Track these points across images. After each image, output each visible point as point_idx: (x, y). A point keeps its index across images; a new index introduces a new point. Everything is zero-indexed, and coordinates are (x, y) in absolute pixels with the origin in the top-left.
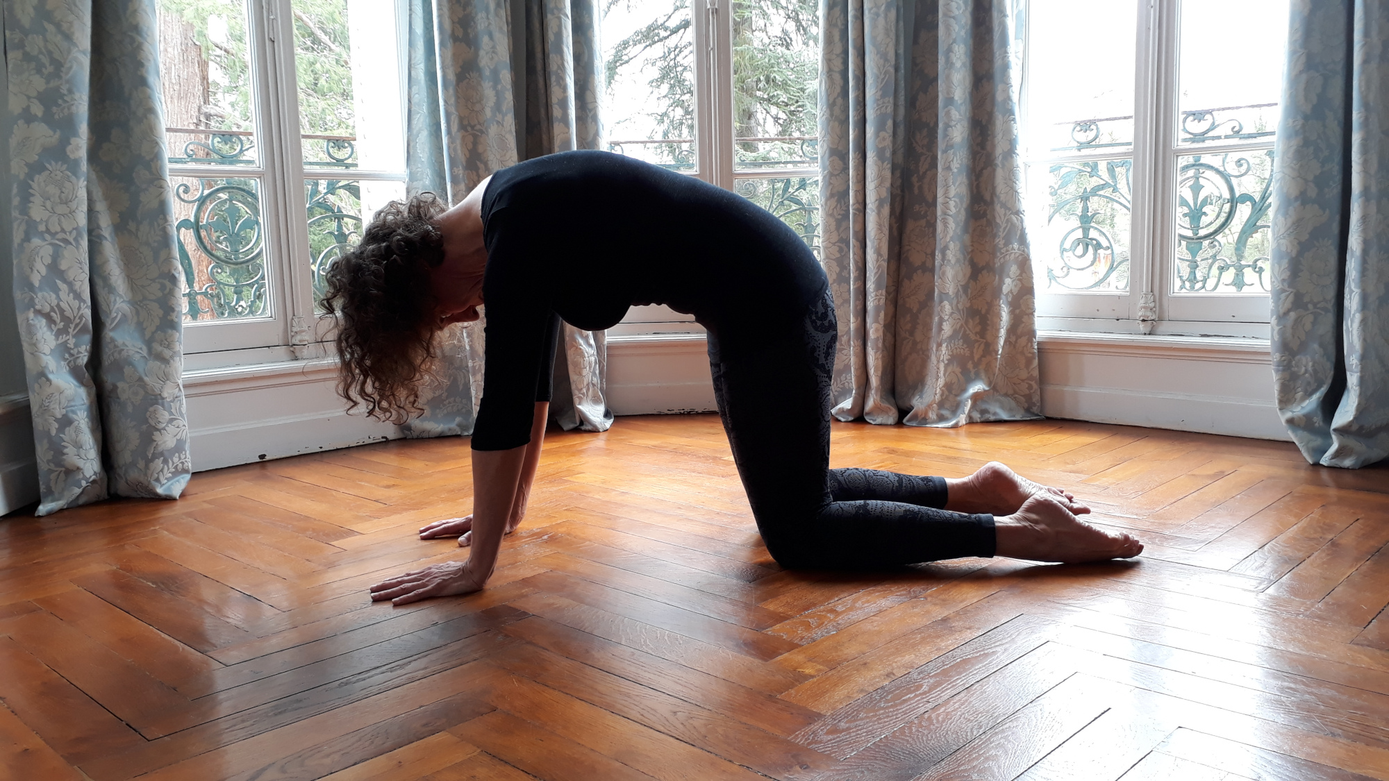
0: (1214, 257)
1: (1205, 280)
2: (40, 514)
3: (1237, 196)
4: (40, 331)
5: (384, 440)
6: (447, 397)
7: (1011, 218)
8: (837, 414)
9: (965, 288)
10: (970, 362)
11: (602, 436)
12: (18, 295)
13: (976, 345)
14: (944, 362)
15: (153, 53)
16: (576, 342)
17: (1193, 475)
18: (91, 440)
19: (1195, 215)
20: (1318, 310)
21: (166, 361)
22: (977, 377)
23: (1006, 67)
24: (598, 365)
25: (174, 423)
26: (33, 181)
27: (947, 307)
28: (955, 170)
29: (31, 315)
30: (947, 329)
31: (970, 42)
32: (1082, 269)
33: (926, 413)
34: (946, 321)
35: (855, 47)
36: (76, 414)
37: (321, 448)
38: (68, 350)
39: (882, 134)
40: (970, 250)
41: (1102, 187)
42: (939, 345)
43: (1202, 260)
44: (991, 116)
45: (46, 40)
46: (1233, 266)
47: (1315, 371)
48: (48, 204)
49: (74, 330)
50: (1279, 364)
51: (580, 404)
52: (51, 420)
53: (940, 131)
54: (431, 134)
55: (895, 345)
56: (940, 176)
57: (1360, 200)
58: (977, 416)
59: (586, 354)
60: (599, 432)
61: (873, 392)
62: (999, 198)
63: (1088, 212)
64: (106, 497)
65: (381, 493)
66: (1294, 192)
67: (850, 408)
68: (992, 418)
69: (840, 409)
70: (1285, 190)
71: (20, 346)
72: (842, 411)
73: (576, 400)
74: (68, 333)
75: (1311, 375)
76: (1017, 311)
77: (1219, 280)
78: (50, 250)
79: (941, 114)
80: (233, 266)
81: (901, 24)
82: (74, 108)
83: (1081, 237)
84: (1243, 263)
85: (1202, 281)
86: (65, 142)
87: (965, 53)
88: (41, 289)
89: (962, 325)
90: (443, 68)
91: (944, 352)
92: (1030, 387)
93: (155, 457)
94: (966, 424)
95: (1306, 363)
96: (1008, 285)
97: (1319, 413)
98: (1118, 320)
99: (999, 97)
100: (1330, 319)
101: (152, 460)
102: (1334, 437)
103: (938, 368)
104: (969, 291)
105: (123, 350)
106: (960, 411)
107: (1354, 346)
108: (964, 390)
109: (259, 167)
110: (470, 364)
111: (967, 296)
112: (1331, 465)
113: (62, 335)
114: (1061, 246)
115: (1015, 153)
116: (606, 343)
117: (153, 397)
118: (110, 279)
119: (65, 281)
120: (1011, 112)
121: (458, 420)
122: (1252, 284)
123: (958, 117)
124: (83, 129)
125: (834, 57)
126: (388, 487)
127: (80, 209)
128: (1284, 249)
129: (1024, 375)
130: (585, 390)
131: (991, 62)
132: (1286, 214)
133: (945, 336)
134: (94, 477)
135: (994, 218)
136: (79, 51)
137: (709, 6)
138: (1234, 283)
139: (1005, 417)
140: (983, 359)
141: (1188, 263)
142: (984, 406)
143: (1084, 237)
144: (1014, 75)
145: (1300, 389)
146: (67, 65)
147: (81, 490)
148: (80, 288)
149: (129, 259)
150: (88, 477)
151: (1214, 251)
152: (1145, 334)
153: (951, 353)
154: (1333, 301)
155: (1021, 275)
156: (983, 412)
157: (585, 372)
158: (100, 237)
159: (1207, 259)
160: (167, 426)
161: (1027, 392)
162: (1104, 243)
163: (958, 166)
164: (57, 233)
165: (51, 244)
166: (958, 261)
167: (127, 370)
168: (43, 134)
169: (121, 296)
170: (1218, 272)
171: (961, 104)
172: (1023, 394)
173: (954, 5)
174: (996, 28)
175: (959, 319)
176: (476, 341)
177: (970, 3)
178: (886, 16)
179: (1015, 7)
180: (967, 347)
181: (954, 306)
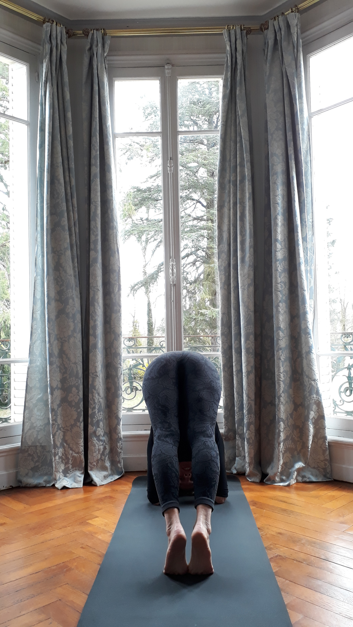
5: (11, 487)
7: (311, 383)
9: (291, 415)
10: (296, 451)
13: (298, 443)
14: (282, 452)
16: (92, 439)
22: (299, 460)
23: (305, 313)
27: (282, 424)
28: (283, 360)
30: (282, 436)
31: (288, 301)
32: (350, 402)
33: (274, 477)
34: (282, 432)
39: (248, 342)
40: (293, 397)
42: (279, 444)
44: (299, 334)
53: (275, 342)
54: (41, 342)
55: (260, 440)
56: (276, 362)
58: (300, 479)
59: (97, 445)
62: (305, 373)
63: (351, 375)
68: (308, 480)
76: (317, 427)
79: (275, 334)
87: (286, 307)
89: (291, 433)
90: (48, 314)
91: (282, 447)
92: (325, 465)
94: (295, 483)
96: (312, 414)
99: (303, 327)
103: (279, 456)
104: (294, 416)
106: (291, 478)
108: (293, 466)
110: (53, 451)
111: (292, 418)
114: (339, 391)
115: (311, 352)
120: (309, 334)
121: (46, 478)
123: (283, 335)
129: (322, 458)
130: (95, 463)
131: (298, 309)
133: (282, 440)
135: (304, 382)
137: (171, 283)
139: (314, 479)
140: (302, 450)
142: (304, 474)
143: (349, 387)
144: (310, 317)
155: (318, 410)
156: (303, 477)
161: (324, 467)
163: (284, 358)
166: (287, 402)
171: (285, 330)
172: (322, 468)
173: (279, 285)
174: (300, 296)
175: (289, 430)
176: (56, 440)
177: (287, 284)
178: (248, 290)
179: (309, 285)
180: (293, 444)
181: (286, 424)
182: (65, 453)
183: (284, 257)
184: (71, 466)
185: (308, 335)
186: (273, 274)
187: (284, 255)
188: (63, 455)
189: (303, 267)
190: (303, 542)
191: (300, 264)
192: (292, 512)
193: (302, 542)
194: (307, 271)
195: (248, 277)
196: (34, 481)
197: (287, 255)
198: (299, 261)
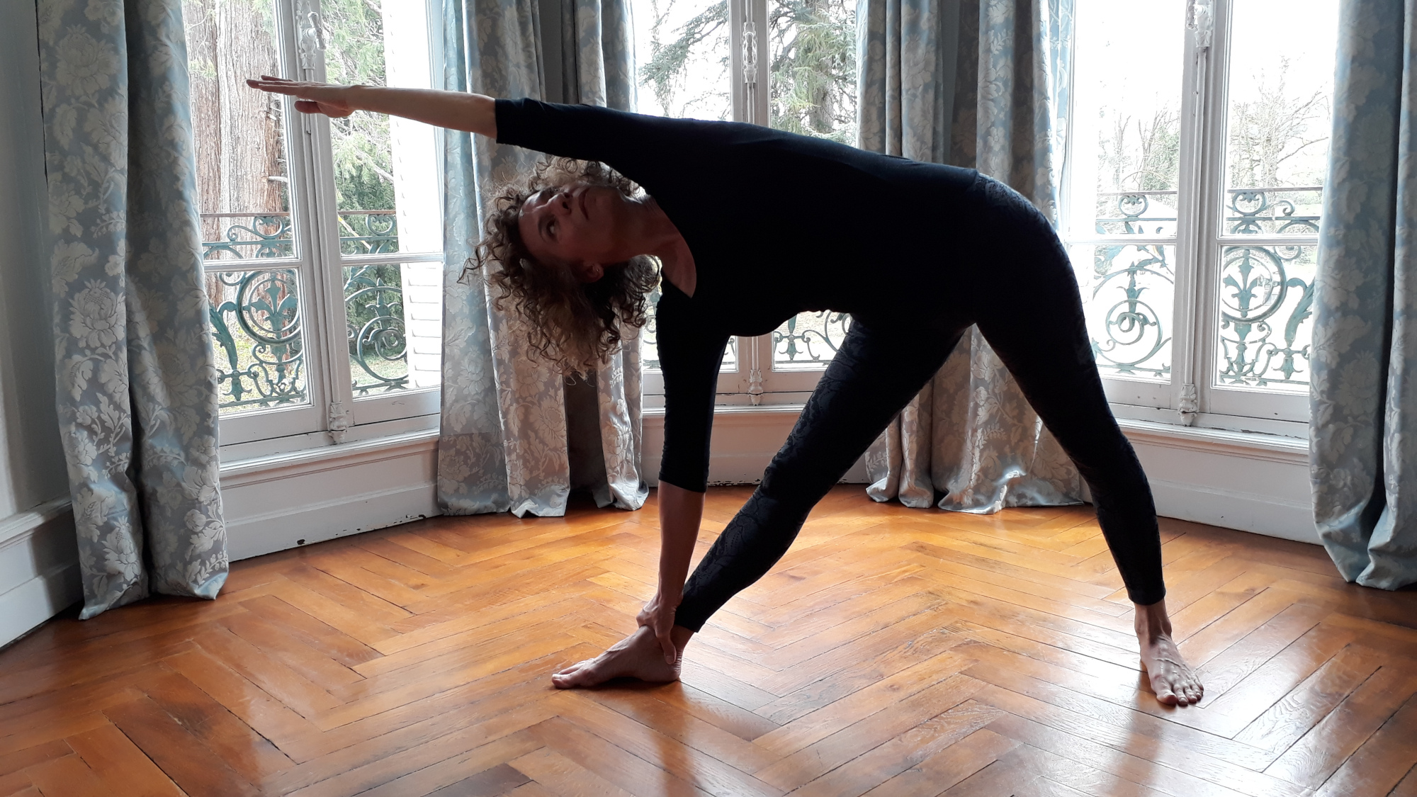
0: (1263, 340)
1: (1253, 364)
2: (84, 618)
3: (1287, 280)
4: (82, 444)
5: (421, 518)
6: (484, 474)
8: (871, 494)
10: (1008, 446)
11: (635, 516)
12: (60, 409)
13: (1014, 429)
15: (188, 166)
16: (610, 421)
17: (1222, 593)
18: (132, 545)
19: (1244, 297)
20: (1359, 424)
21: (203, 466)
22: (1013, 463)
23: (1046, 150)
24: (632, 441)
25: (211, 525)
26: (73, 299)
27: (983, 392)
29: (73, 428)
30: (983, 414)
31: (1010, 124)
32: (1129, 344)
33: (961, 498)
34: (981, 406)
35: (891, 128)
36: (117, 521)
37: (359, 530)
38: (109, 458)
41: (1149, 262)
42: (975, 431)
43: (1251, 343)
45: (84, 162)
46: (1282, 350)
47: (1353, 484)
48: (88, 321)
49: (114, 439)
50: (1316, 476)
51: (613, 482)
52: (93, 527)
54: (468, 216)
55: (931, 425)
57: (1401, 318)
59: (620, 432)
60: (632, 510)
61: (908, 474)
63: (1135, 286)
64: (148, 596)
65: (410, 597)
66: (1334, 304)
67: (884, 488)
68: (1029, 503)
69: (875, 488)
70: (1326, 300)
71: (64, 458)
72: (877, 491)
73: (610, 479)
74: (109, 442)
75: (1349, 488)
77: (1267, 365)
78: (90, 365)
80: (275, 345)
81: (941, 101)
82: (111, 226)
83: (1128, 311)
84: (1293, 348)
85: (1250, 364)
86: (103, 260)
87: (1005, 136)
88: (82, 403)
89: (999, 408)
90: (478, 154)
91: (979, 438)
92: (1069, 472)
93: (193, 559)
94: (1003, 509)
95: (1344, 478)
97: (1358, 529)
98: (1159, 409)
99: (1039, 180)
100: (1371, 433)
101: (190, 563)
102: (1370, 556)
103: (974, 454)
105: (162, 456)
106: (994, 499)
107: (1393, 466)
108: (1001, 475)
109: (297, 258)
110: (505, 444)
111: (1005, 380)
112: (1366, 585)
113: (104, 445)
114: (1106, 321)
116: (641, 416)
117: (190, 502)
118: (149, 388)
119: (105, 393)
120: (1052, 197)
121: (494, 496)
122: (1302, 371)
124: (122, 246)
125: (871, 135)
126: (417, 587)
127: (119, 323)
128: (1323, 359)
130: (618, 468)
131: (1031, 141)
132: (1326, 325)
133: (980, 423)
134: (134, 580)
136: (116, 170)
137: (746, 81)
138: (1282, 369)
139: (1042, 502)
140: (1020, 443)
141: (1236, 345)
142: (1021, 490)
143: (1130, 312)
144: (1055, 159)
145: (1337, 503)
146: (105, 185)
147: (123, 592)
148: (120, 398)
149: (168, 368)
150: (129, 580)
151: (1265, 333)
152: (1186, 426)
153: (986, 438)
154: (1374, 415)
156: (1020, 496)
157: (618, 451)
158: (140, 347)
159: (1255, 342)
160: (204, 528)
161: (1066, 477)
162: (1151, 319)
164: (97, 348)
165: (90, 359)
167: (166, 476)
168: (82, 254)
169: (159, 404)
170: (1267, 356)
172: (1061, 479)
173: (993, 87)
174: (1037, 110)
175: (996, 403)
176: (511, 421)
177: (1010, 84)
178: (923, 97)
179: (1058, 85)
180: (1004, 431)
181: (990, 391)
182: (529, 448)
183: (1007, 19)
184: (542, 475)
185: (1049, 201)
186: (980, 59)
187: (1006, 15)
188: (525, 451)
189: (1046, 44)
190: (1020, 617)
191: (1039, 36)
192: (997, 563)
193: (1018, 618)
194: (1054, 53)
195: (925, 68)
196: (471, 505)
197: (1012, 14)
198: (1039, 29)
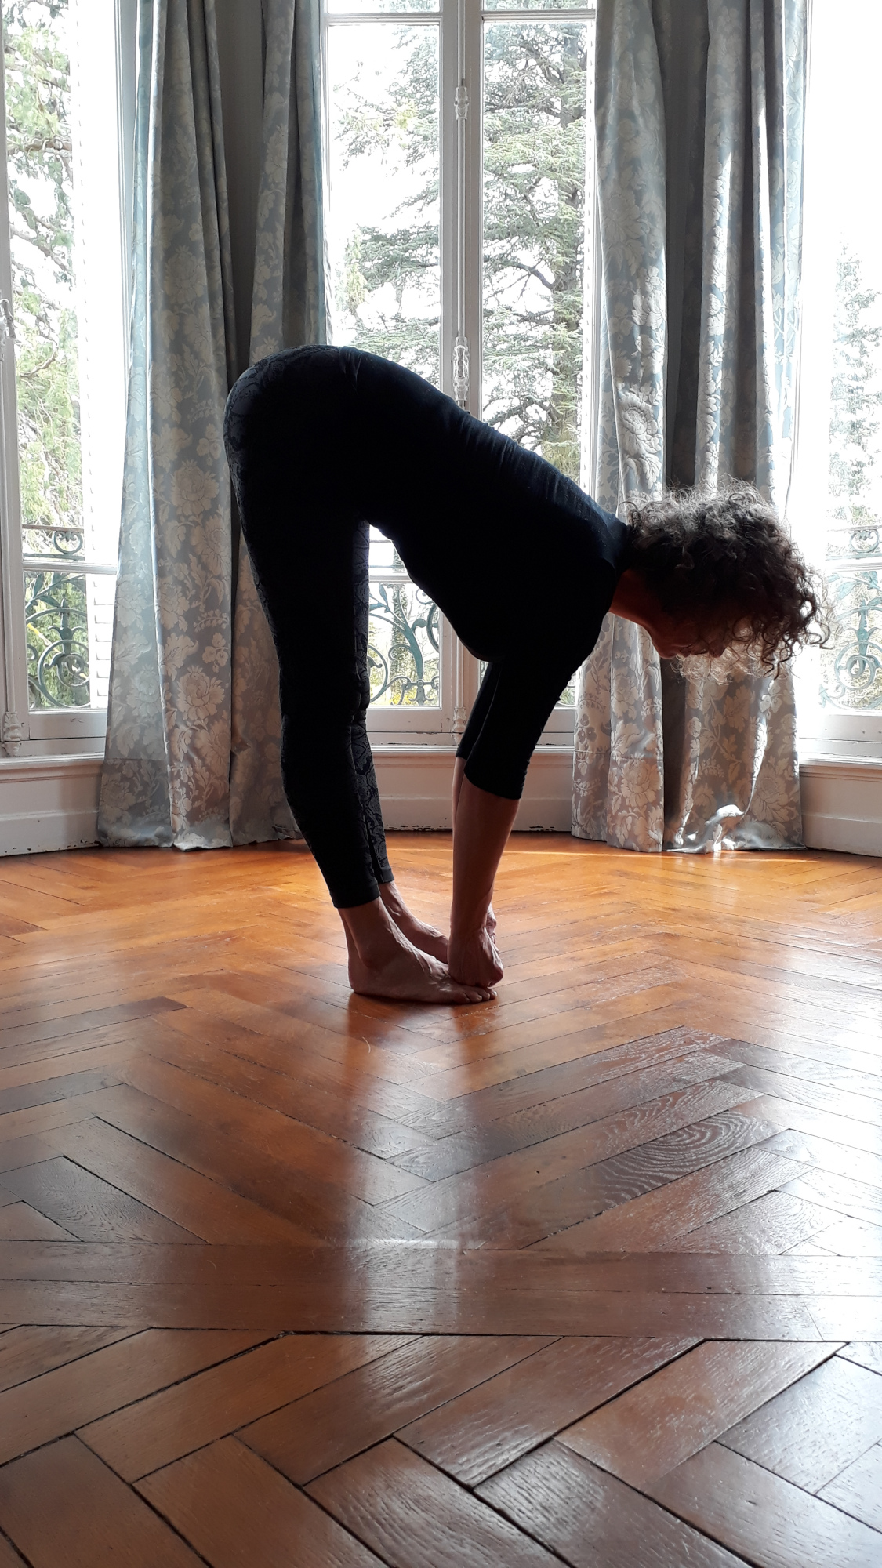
9: (719, 704)
10: (724, 783)
13: (732, 766)
14: (694, 784)
22: (729, 800)
23: (768, 467)
27: (699, 724)
30: (698, 747)
31: (728, 439)
34: (696, 738)
37: (28, 850)
42: (692, 763)
58: (730, 844)
63: (866, 626)
65: (78, 894)
68: (748, 846)
76: (778, 731)
83: (858, 653)
89: (715, 744)
91: (694, 772)
92: (790, 814)
96: (766, 702)
103: (687, 790)
104: (724, 707)
106: (706, 838)
108: (714, 813)
111: (722, 712)
114: (835, 667)
126: (86, 888)
129: (784, 800)
131: (754, 461)
133: (695, 755)
139: (761, 844)
140: (738, 781)
142: (739, 833)
143: (860, 655)
153: (702, 774)
155: (781, 692)
156: (738, 838)
161: (787, 819)
172: (783, 821)
173: (712, 400)
174: (759, 426)
175: (712, 738)
177: (730, 398)
179: (781, 401)
180: (719, 768)
181: (706, 723)
183: (728, 330)
186: (700, 372)
187: (728, 326)
189: (769, 357)
190: (718, 919)
191: (762, 347)
193: (714, 919)
194: (779, 366)
196: (134, 835)
198: (762, 341)
